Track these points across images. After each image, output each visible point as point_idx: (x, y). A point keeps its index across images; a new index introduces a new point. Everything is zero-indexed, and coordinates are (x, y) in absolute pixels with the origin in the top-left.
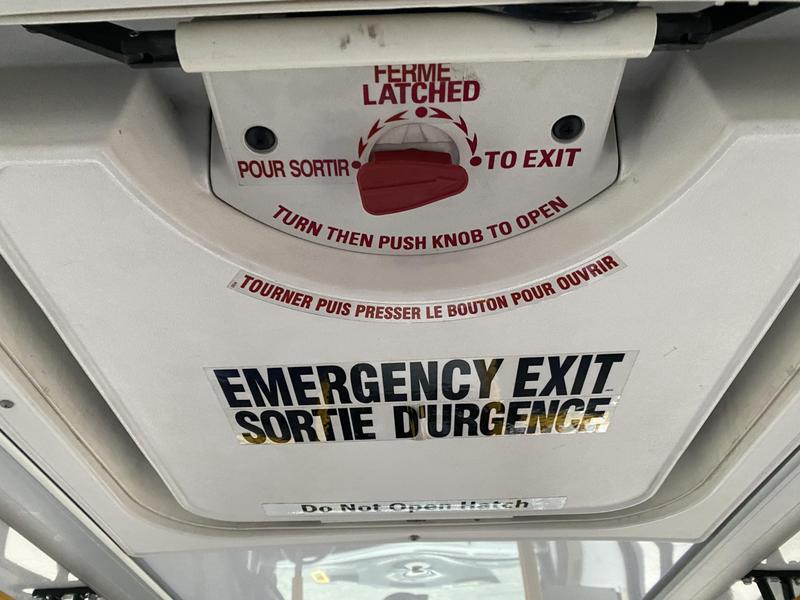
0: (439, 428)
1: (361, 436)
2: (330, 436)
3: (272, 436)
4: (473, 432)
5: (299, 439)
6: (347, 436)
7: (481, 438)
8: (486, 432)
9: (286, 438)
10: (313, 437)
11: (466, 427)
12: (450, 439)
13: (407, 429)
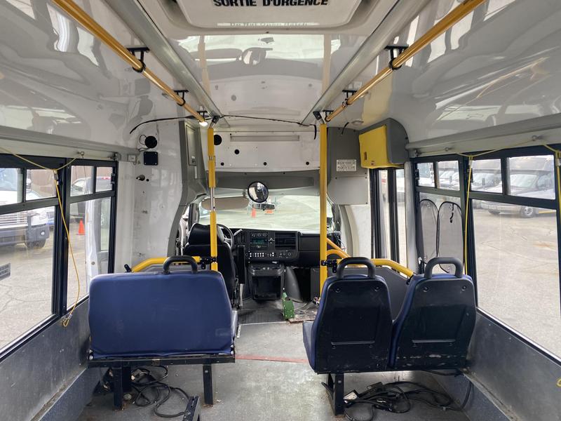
0: (277, 3)
1: (251, 5)
2: (242, 5)
3: (224, 5)
4: (287, 4)
5: (232, 5)
6: (248, 5)
7: (290, 6)
8: (291, 4)
9: (228, 5)
10: (237, 5)
11: (285, 4)
12: (280, 6)
13: (267, 3)
